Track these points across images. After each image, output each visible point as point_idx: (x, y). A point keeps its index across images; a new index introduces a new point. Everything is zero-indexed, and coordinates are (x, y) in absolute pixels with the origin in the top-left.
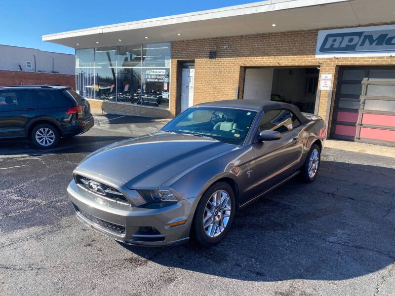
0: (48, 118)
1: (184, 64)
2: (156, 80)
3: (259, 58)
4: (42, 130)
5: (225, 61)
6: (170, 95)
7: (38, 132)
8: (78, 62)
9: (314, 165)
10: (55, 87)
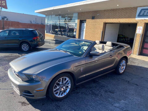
0: (26, 41)
1: (83, 21)
2: (72, 28)
3: (112, 19)
4: (24, 45)
5: (98, 20)
6: (76, 34)
7: (23, 46)
8: (46, 20)
9: (123, 67)
10: (30, 29)
